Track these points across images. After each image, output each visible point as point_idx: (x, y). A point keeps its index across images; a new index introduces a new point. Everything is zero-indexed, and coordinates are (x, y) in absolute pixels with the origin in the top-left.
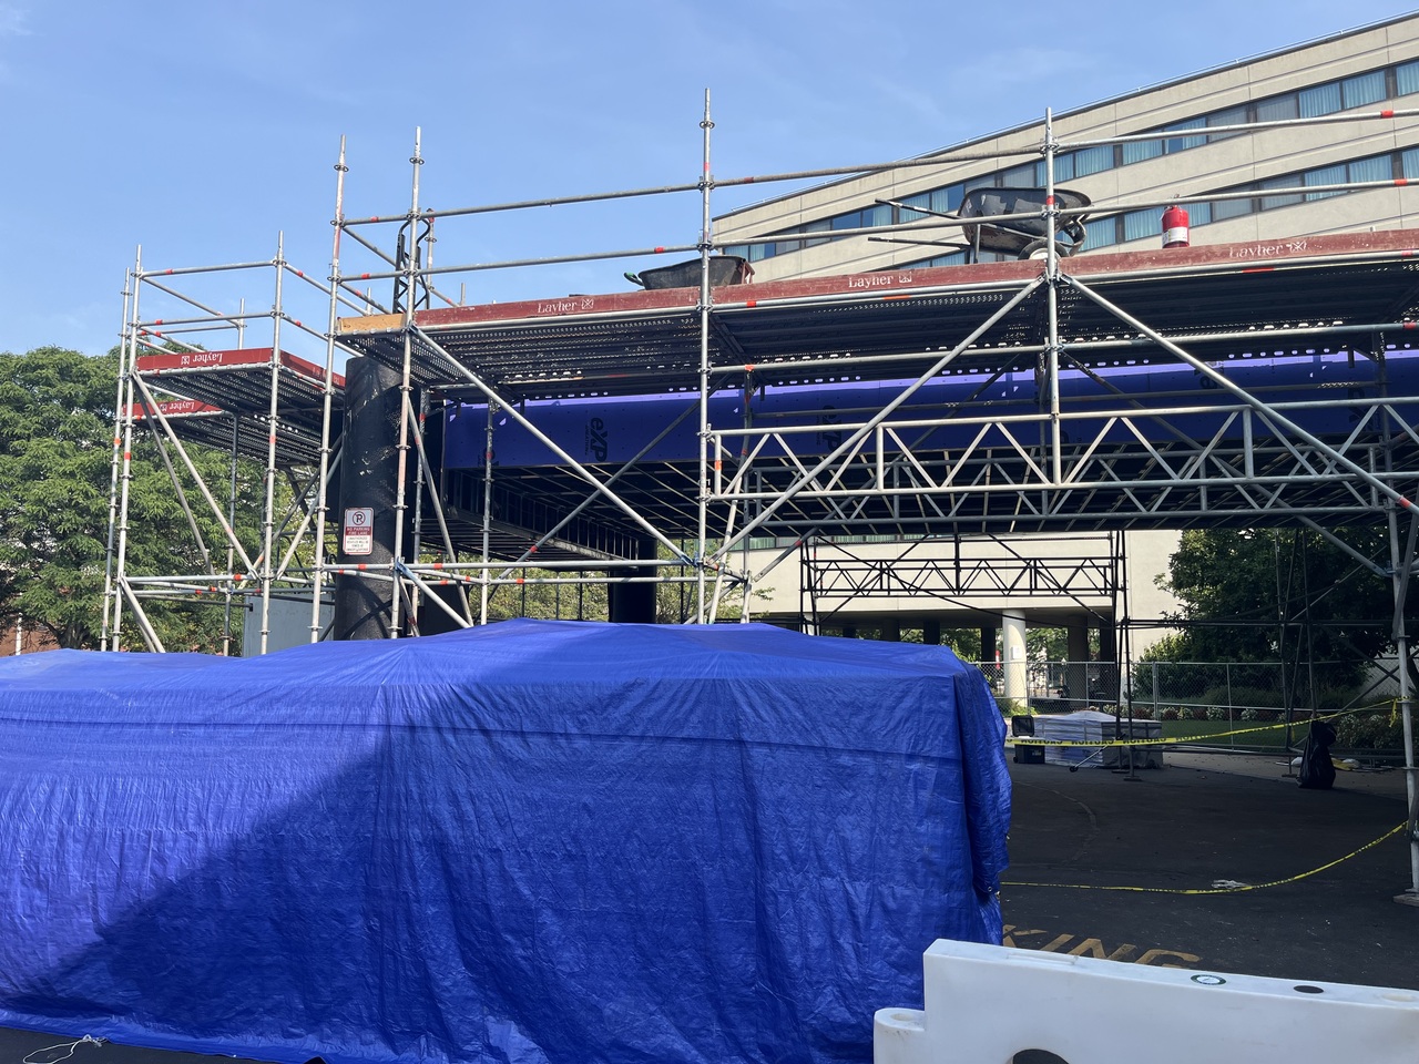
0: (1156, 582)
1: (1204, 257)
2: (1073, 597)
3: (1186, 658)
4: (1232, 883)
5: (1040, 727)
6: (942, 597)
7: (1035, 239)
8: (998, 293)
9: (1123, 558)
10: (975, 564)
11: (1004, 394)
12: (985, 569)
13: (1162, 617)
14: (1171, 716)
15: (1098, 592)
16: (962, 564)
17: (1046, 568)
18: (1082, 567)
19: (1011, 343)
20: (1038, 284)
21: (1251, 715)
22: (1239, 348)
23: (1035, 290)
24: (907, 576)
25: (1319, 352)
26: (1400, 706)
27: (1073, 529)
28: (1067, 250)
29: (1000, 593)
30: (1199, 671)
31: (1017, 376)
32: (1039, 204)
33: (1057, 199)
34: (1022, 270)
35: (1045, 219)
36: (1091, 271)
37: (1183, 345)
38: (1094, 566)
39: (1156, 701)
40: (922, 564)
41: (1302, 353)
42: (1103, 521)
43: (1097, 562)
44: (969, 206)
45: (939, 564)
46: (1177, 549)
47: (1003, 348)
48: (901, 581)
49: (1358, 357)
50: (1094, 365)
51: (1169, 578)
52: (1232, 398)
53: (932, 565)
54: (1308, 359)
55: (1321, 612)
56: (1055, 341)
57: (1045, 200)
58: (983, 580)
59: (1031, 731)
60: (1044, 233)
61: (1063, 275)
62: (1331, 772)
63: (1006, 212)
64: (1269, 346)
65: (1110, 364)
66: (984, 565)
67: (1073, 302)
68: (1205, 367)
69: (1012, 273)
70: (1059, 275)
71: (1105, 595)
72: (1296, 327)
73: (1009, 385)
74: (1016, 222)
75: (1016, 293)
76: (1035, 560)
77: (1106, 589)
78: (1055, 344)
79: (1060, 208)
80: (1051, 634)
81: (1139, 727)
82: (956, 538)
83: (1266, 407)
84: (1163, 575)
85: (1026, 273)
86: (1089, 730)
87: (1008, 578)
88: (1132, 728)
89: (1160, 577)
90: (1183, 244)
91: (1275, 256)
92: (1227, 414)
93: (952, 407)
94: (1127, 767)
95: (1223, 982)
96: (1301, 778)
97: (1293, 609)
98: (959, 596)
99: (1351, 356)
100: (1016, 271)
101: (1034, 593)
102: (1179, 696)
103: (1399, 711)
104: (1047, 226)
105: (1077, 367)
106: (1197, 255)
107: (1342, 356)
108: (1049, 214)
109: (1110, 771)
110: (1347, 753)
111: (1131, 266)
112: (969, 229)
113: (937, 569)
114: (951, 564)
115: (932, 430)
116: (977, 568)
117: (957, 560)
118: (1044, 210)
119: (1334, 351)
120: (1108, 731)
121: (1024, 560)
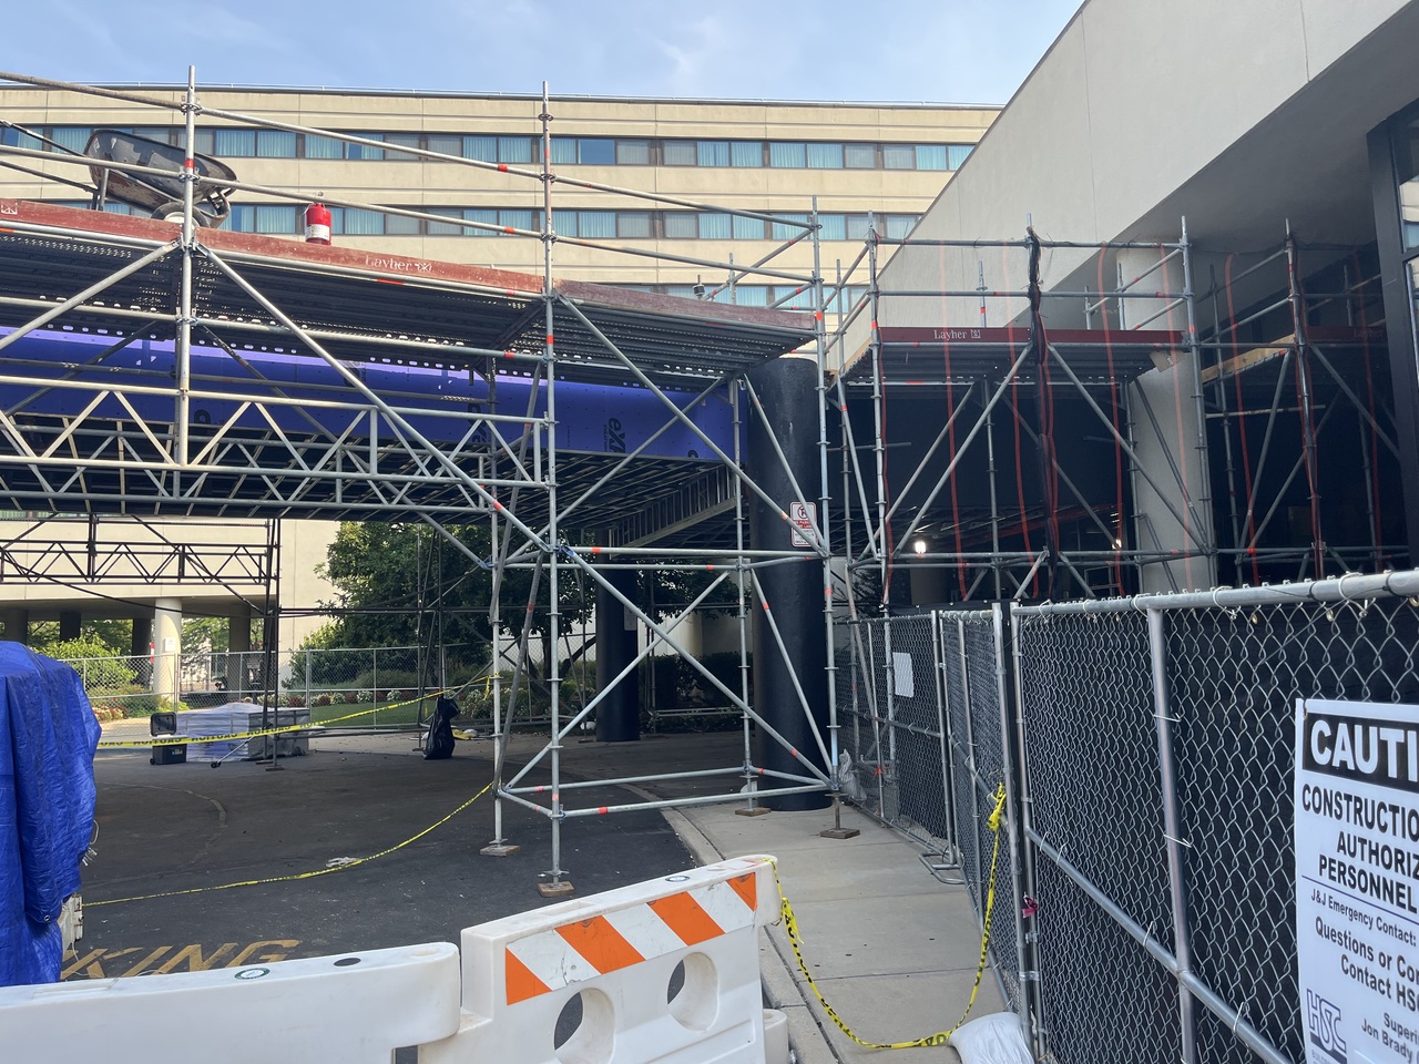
0: (316, 571)
1: (343, 259)
2: (226, 585)
3: (338, 644)
4: (345, 860)
5: (184, 724)
6: (68, 585)
7: (172, 200)
8: (126, 250)
9: (278, 546)
10: (112, 548)
11: (139, 363)
12: (126, 553)
13: (318, 605)
14: (325, 702)
15: (251, 581)
16: (98, 548)
17: (196, 554)
18: (235, 554)
19: (145, 307)
20: (170, 248)
21: (395, 696)
22: (380, 352)
23: (166, 255)
24: (25, 561)
25: (446, 368)
26: (492, 681)
27: (225, 515)
28: (208, 221)
29: (143, 580)
30: (353, 657)
31: (155, 345)
32: (178, 164)
33: (196, 164)
34: (154, 230)
35: (183, 181)
36: (232, 249)
37: (321, 341)
38: (248, 554)
39: (308, 688)
40: (46, 547)
41: (432, 366)
42: (257, 508)
43: (250, 550)
44: (96, 145)
45: (67, 547)
46: (334, 540)
47: (135, 311)
48: (16, 565)
49: (477, 377)
50: (241, 347)
51: (327, 568)
52: (361, 398)
53: (60, 548)
54: (438, 373)
55: (453, 600)
56: (187, 313)
57: (184, 162)
58: (124, 566)
59: (172, 728)
60: (181, 196)
61: (200, 245)
62: (451, 741)
63: (139, 163)
64: (405, 354)
65: (258, 348)
66: (124, 549)
67: (212, 276)
68: (339, 364)
69: (140, 230)
70: (195, 245)
71: (259, 583)
72: (426, 341)
73: (144, 354)
74: (151, 177)
75: (147, 253)
76: (184, 545)
77: (260, 578)
78: (187, 315)
79: (200, 174)
80: (216, 624)
81: (286, 715)
82: (91, 517)
83: (391, 410)
84: (324, 565)
85: (158, 234)
86: (235, 722)
87: (152, 565)
88: (277, 716)
89: (320, 566)
90: (325, 242)
91: (404, 272)
92: (357, 412)
93: (69, 368)
94: (271, 757)
95: (267, 972)
96: (426, 751)
97: (430, 596)
98: (92, 583)
99: (472, 376)
100: (147, 229)
101: (182, 580)
102: (333, 681)
103: (492, 687)
104: (185, 188)
105: (220, 346)
106: (337, 256)
107: (464, 374)
108: (187, 177)
109: (254, 763)
110: (468, 724)
111: (272, 252)
112: (96, 171)
113: (67, 553)
114: (83, 547)
115: (43, 391)
116: (115, 552)
117: (91, 543)
118: (182, 172)
119: (458, 368)
120: (256, 722)
121: (173, 545)
